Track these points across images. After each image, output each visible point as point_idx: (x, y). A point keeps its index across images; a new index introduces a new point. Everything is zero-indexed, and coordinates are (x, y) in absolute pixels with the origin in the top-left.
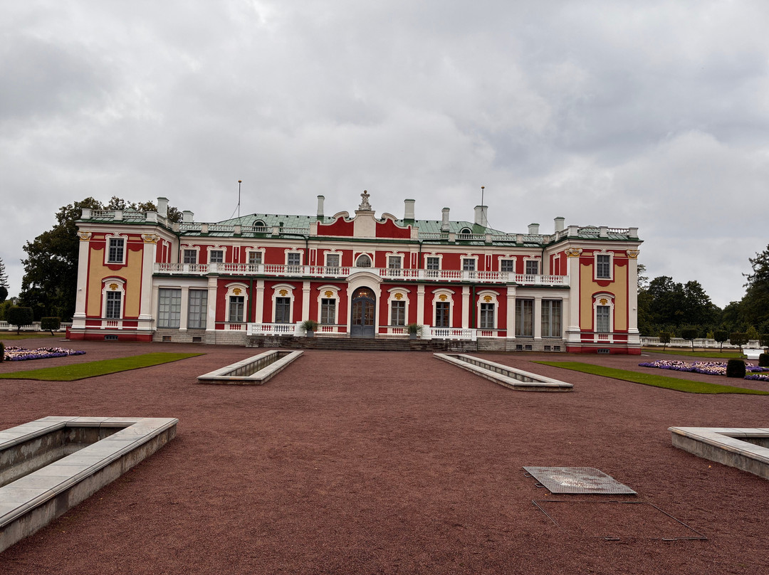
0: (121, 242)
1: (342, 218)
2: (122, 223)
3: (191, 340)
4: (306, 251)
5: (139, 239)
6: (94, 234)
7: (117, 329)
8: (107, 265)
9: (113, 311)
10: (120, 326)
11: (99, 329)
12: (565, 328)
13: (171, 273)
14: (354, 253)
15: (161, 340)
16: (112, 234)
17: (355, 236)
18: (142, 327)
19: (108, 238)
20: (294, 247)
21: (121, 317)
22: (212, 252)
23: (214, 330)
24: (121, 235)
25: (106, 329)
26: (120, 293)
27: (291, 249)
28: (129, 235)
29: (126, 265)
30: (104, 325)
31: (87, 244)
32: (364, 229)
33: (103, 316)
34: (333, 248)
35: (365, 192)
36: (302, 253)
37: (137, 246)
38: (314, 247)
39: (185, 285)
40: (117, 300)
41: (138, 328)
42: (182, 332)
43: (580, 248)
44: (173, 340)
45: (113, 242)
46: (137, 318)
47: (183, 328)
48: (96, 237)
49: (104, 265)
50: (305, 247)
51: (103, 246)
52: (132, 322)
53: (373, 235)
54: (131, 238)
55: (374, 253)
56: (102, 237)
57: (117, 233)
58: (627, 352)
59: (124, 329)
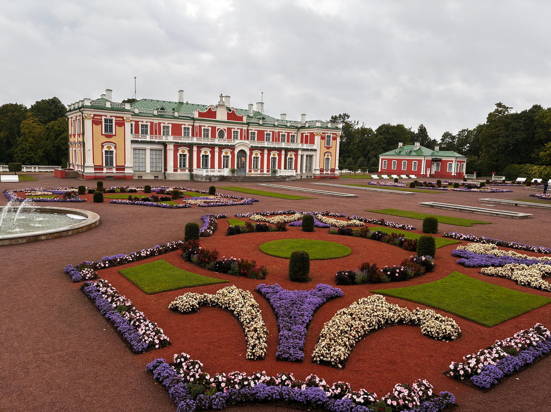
0: (111, 121)
1: (210, 108)
2: (112, 109)
3: (153, 178)
4: (193, 126)
5: (122, 119)
6: (95, 115)
7: (113, 173)
8: (104, 135)
9: (109, 162)
10: (114, 171)
11: (102, 173)
12: (314, 168)
13: (140, 140)
14: (217, 129)
15: (137, 178)
16: (106, 116)
17: (217, 119)
18: (127, 171)
19: (103, 118)
20: (187, 124)
21: (115, 166)
22: (142, 125)
23: (173, 172)
24: (111, 116)
25: (107, 173)
26: (113, 151)
27: (185, 125)
28: (116, 117)
29: (115, 135)
30: (105, 171)
31: (90, 122)
32: (222, 115)
33: (104, 165)
34: (207, 125)
35: (221, 94)
36: (191, 127)
37: (121, 124)
38: (197, 124)
39: (148, 147)
40: (111, 156)
41: (126, 172)
42: (148, 174)
43: (321, 132)
44: (144, 178)
45: (106, 120)
46: (124, 166)
47: (148, 170)
48: (95, 117)
49: (102, 135)
50: (192, 124)
51: (101, 123)
52: (122, 168)
53: (225, 119)
54: (117, 119)
55: (226, 129)
56: (100, 118)
57: (109, 115)
58: (334, 178)
59: (117, 173)
